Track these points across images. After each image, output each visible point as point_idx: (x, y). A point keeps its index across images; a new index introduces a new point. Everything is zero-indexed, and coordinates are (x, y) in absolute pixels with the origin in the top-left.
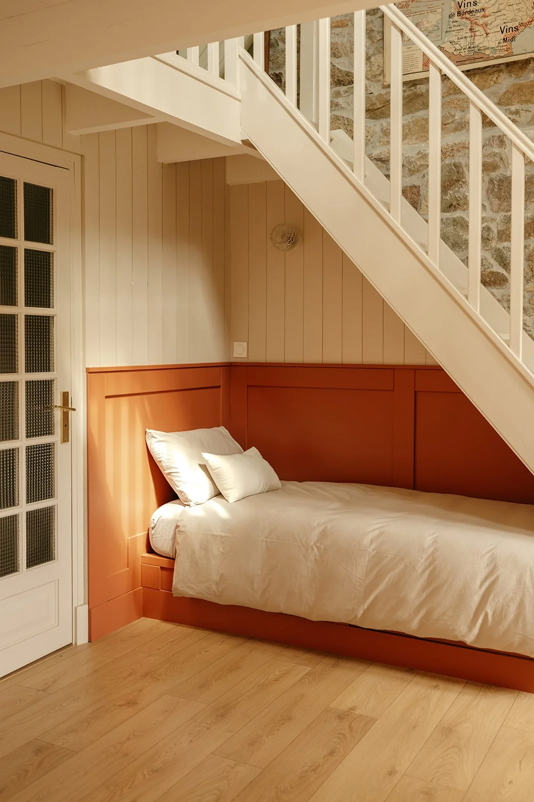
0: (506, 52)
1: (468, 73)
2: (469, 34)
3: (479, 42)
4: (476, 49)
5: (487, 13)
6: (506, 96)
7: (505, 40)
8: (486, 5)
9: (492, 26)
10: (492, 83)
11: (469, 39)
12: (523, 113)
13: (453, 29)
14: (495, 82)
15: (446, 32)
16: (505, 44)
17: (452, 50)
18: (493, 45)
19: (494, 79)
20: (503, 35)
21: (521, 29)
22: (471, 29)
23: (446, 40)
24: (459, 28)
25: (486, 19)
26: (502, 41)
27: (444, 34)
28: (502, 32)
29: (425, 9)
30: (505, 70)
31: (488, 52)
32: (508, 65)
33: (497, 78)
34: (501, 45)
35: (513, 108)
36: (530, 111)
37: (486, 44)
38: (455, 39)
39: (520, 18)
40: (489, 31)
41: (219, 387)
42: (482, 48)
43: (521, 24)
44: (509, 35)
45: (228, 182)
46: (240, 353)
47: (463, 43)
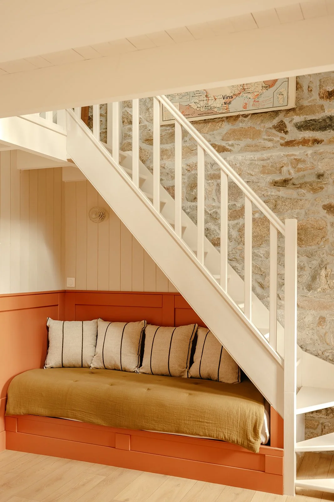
0: (226, 110)
2: (205, 99)
3: (211, 103)
4: (209, 108)
6: (226, 136)
7: (225, 103)
10: (218, 127)
11: (205, 101)
12: (236, 146)
13: (196, 95)
14: (220, 127)
15: (193, 96)
16: (225, 105)
17: (195, 107)
18: (218, 106)
19: (220, 125)
20: (224, 100)
21: (234, 97)
22: (206, 96)
23: (192, 101)
24: (200, 95)
26: (224, 104)
27: (191, 97)
28: (224, 99)
30: (225, 120)
31: (216, 110)
32: (227, 118)
33: (221, 125)
34: (223, 106)
35: (230, 143)
36: (240, 145)
37: (215, 105)
38: (197, 101)
39: (234, 91)
40: (216, 97)
41: (58, 305)
42: (213, 107)
43: (234, 95)
44: (227, 100)
45: (63, 180)
46: (71, 284)
47: (202, 104)
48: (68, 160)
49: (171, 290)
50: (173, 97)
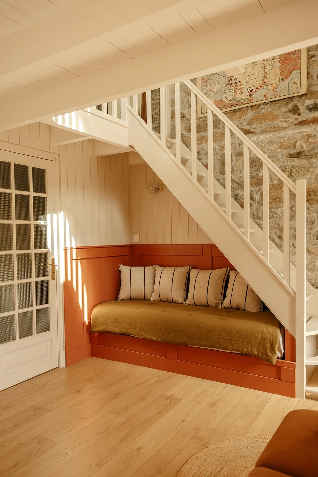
0: (250, 101)
1: (225, 113)
2: (234, 93)
3: (239, 96)
4: (237, 100)
5: (242, 83)
6: (251, 121)
7: (250, 95)
8: (241, 80)
9: (244, 89)
10: (244, 115)
11: (234, 95)
12: (258, 129)
13: (227, 91)
14: (246, 115)
15: (224, 93)
16: (250, 97)
17: (226, 101)
18: (244, 98)
19: (245, 113)
20: (249, 93)
21: (256, 90)
22: (234, 91)
23: (224, 97)
24: (230, 91)
25: (241, 86)
26: (248, 96)
27: (223, 93)
28: (248, 92)
29: (215, 82)
30: (250, 109)
31: (242, 101)
32: (251, 107)
33: (247, 113)
34: (248, 98)
35: (254, 126)
36: (262, 128)
37: (242, 98)
38: (227, 96)
39: (256, 85)
40: (242, 92)
41: (127, 255)
42: (240, 100)
43: (257, 88)
44: (252, 93)
45: (129, 164)
46: (136, 240)
47: (231, 97)
48: (129, 146)
49: (209, 243)
50: (209, 94)
